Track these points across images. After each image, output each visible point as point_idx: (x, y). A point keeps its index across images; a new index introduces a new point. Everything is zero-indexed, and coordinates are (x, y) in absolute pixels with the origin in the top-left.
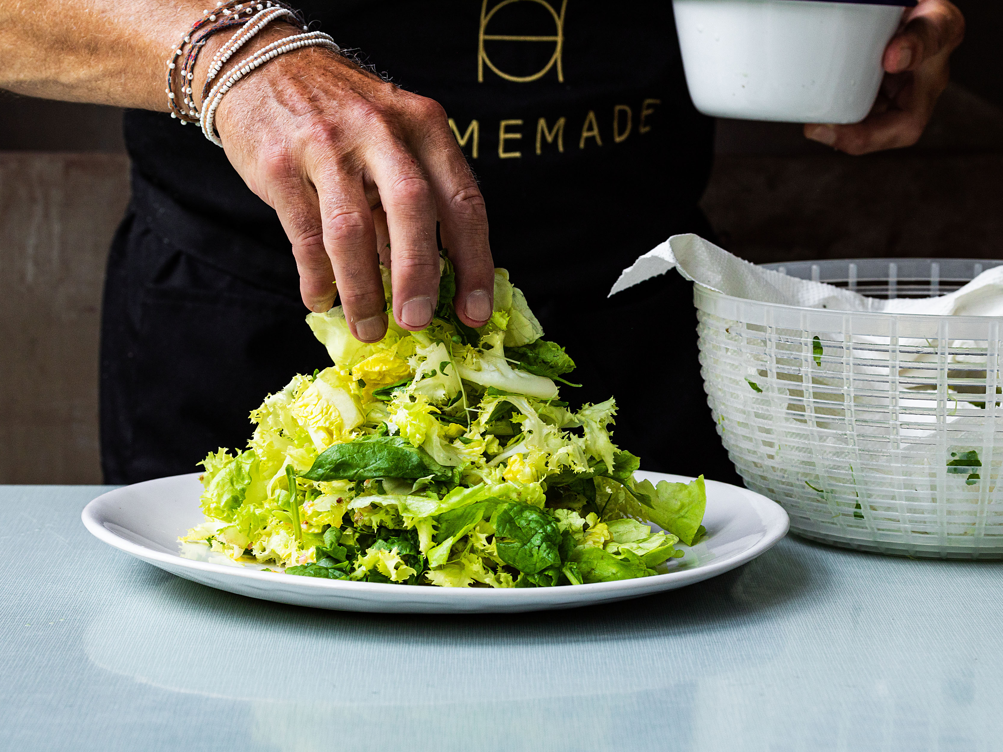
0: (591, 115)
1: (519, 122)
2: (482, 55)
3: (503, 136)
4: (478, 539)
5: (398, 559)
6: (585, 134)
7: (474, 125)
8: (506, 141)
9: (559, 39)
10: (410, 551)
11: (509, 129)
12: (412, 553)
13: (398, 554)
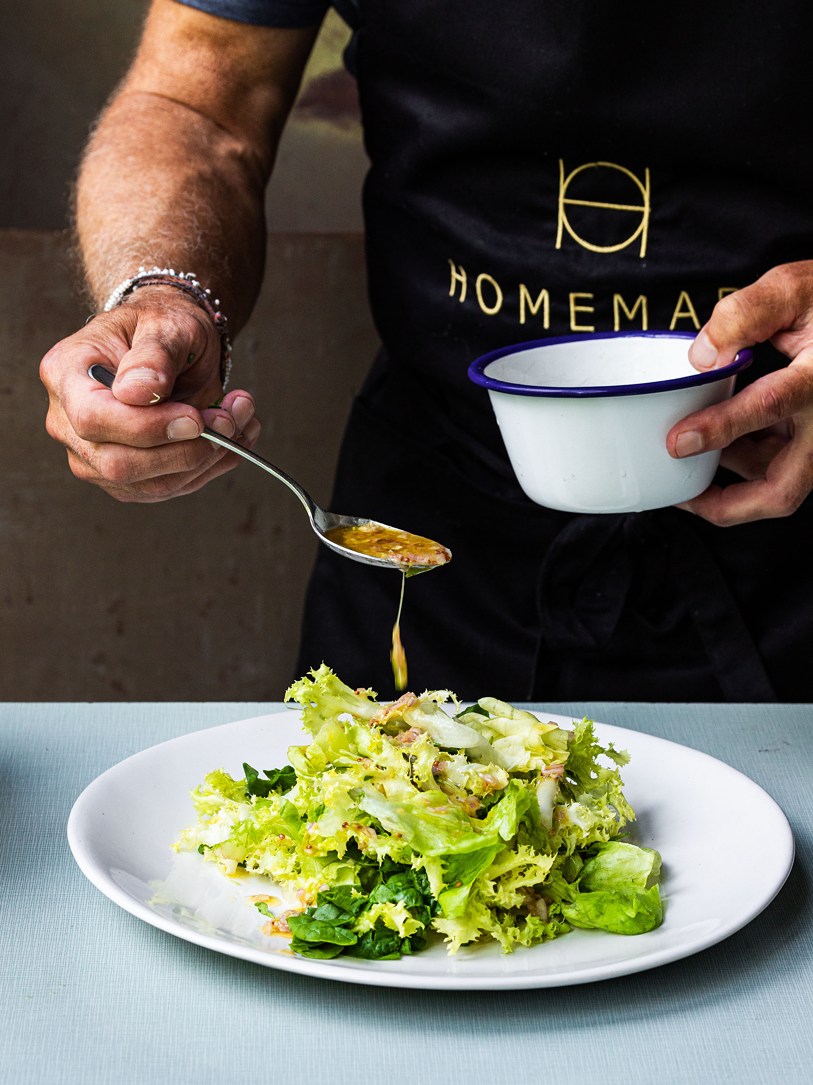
0: (684, 295)
1: (589, 295)
2: (562, 217)
3: (573, 308)
4: (485, 886)
5: (406, 914)
6: (677, 314)
7: (544, 295)
8: (578, 314)
9: (646, 210)
10: (416, 903)
11: (579, 302)
12: (418, 905)
13: (405, 907)
